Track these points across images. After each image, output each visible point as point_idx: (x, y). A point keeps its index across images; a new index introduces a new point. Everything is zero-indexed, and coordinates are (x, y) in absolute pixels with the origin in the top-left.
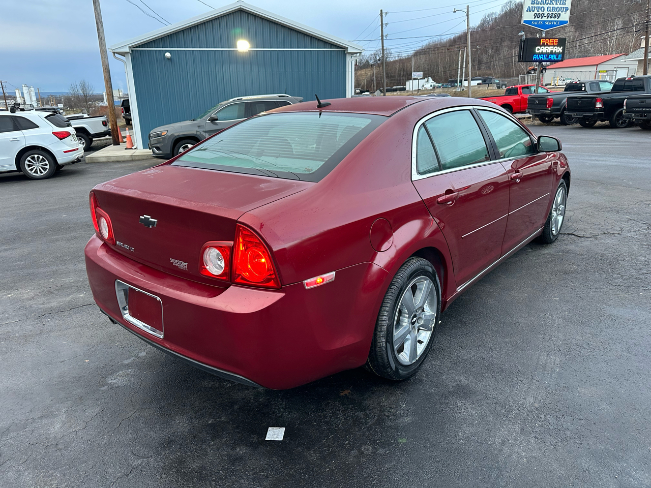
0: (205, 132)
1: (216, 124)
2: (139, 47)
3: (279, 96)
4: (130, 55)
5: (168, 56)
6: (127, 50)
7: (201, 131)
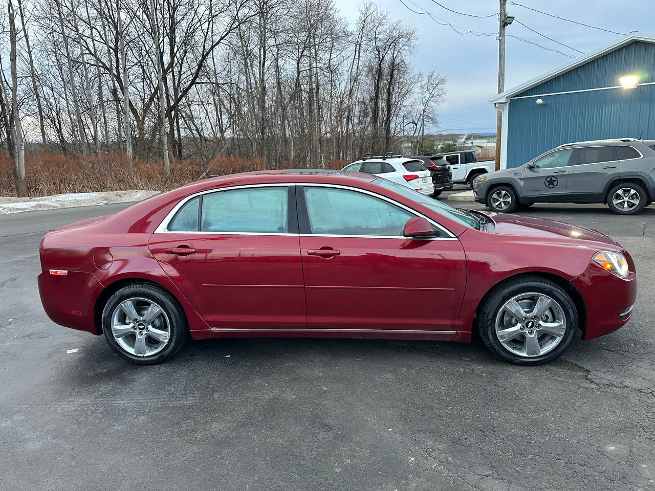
0: (521, 179)
1: (534, 171)
2: (517, 96)
3: (623, 141)
4: (508, 104)
5: (539, 102)
6: (504, 100)
7: (516, 178)
